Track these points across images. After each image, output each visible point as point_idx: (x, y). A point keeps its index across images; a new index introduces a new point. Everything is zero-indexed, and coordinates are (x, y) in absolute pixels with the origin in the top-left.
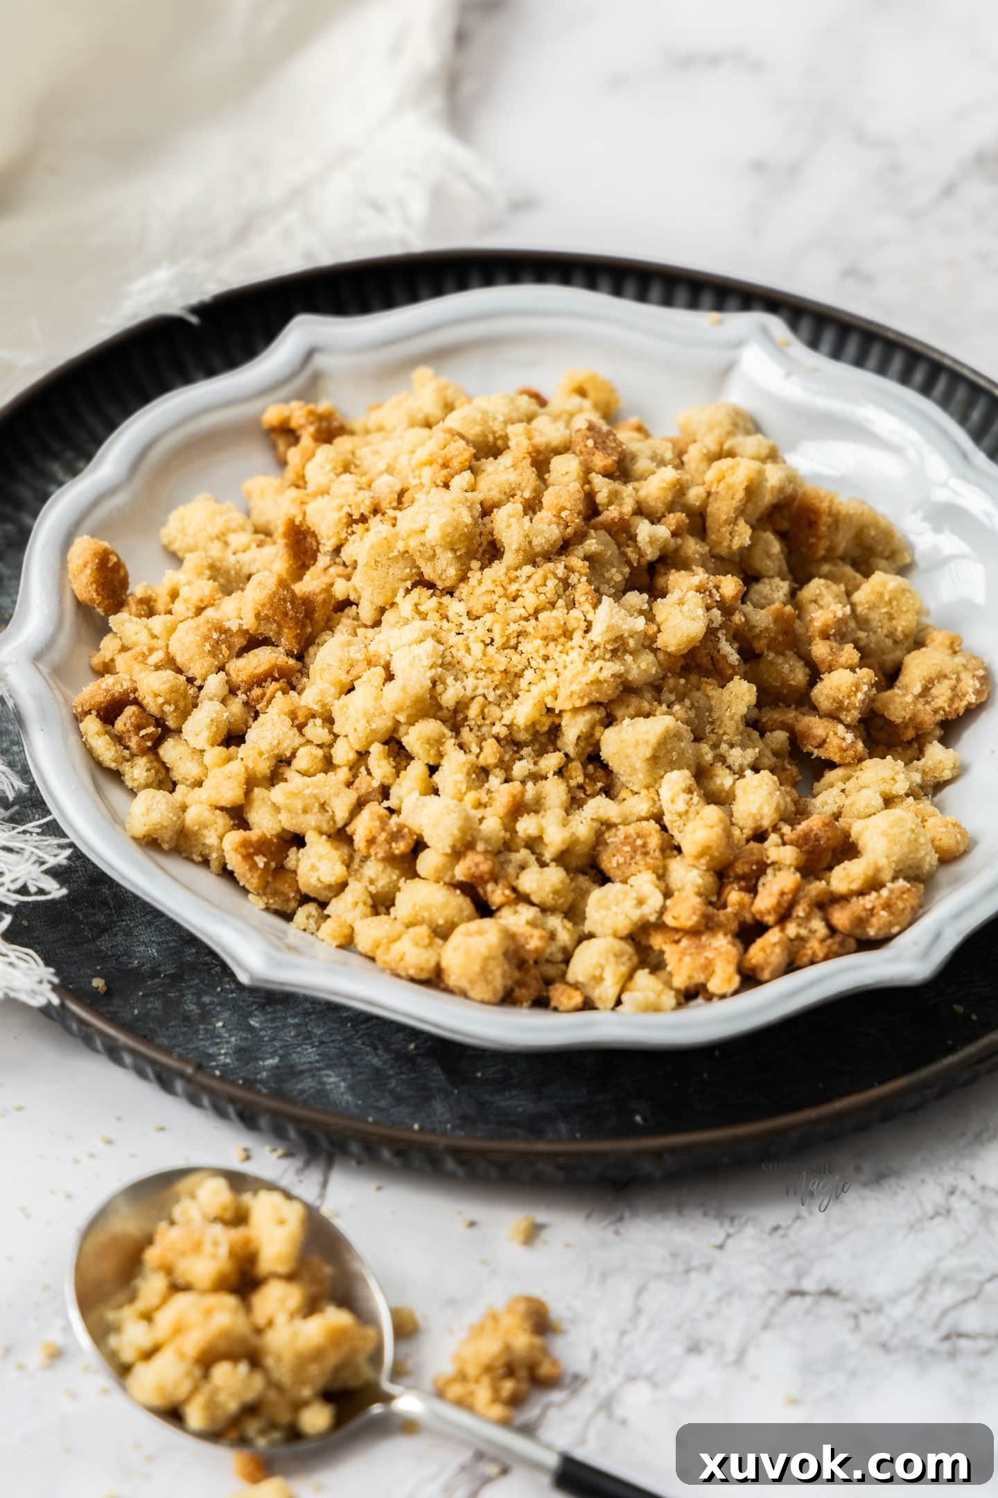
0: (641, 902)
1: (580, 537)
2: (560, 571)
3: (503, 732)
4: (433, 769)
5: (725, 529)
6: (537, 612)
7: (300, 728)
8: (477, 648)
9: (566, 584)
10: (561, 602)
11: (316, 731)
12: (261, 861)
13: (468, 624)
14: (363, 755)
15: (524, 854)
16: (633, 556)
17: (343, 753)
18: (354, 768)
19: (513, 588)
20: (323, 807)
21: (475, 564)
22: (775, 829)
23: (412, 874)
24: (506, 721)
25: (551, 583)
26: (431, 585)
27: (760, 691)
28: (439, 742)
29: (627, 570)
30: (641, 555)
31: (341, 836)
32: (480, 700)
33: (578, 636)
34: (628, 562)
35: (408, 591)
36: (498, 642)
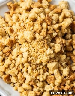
0: (51, 88)
1: (46, 37)
2: (43, 42)
3: (36, 64)
4: (27, 68)
5: (64, 31)
6: (40, 48)
7: (12, 61)
8: (33, 52)
9: (44, 44)
10: (43, 47)
11: (13, 61)
12: (7, 80)
13: (32, 48)
14: (19, 65)
15: (38, 80)
16: (52, 37)
17: (16, 65)
18: (18, 67)
19: (38, 45)
20: (14, 73)
21: (33, 40)
22: (68, 76)
23: (25, 82)
24: (36, 62)
25: (42, 44)
26: (27, 42)
27: (67, 56)
28: (28, 66)
29: (51, 39)
30: (53, 36)
31: (16, 76)
32: (33, 60)
33: (45, 52)
34: (52, 38)
35: (25, 43)
36: (35, 51)
